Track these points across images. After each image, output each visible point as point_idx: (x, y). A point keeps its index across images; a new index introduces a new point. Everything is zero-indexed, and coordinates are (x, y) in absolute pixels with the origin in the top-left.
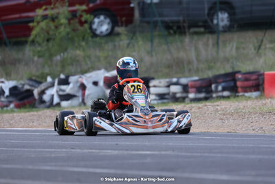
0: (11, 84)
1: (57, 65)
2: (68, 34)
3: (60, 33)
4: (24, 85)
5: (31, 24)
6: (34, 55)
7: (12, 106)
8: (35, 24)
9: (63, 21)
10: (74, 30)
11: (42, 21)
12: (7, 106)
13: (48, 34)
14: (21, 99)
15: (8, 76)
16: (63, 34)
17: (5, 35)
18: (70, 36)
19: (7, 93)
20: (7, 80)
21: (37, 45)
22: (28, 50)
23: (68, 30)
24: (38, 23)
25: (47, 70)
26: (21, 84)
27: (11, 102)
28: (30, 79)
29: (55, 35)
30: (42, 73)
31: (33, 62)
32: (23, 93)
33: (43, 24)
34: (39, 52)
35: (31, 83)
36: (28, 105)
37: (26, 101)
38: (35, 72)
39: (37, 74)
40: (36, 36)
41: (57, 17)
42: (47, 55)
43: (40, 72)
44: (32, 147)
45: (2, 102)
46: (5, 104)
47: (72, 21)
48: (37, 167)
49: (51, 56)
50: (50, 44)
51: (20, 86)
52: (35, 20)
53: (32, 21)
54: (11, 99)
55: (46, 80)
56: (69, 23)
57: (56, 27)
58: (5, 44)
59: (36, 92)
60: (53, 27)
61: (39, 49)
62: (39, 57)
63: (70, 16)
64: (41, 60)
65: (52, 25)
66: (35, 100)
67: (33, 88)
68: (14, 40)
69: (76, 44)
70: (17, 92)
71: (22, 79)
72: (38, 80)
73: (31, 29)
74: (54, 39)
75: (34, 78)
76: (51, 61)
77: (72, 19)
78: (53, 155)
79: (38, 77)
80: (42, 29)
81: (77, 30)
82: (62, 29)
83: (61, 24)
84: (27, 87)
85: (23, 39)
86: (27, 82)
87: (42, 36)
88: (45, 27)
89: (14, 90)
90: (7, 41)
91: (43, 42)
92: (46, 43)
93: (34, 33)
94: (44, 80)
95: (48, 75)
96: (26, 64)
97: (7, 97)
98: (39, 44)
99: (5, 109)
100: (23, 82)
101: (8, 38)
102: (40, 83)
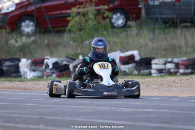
0: (54, 60)
1: (86, 48)
2: (94, 25)
3: (89, 25)
4: (62, 61)
5: (68, 18)
6: (70, 40)
7: (54, 76)
8: (71, 18)
9: (91, 16)
10: (99, 23)
11: (76, 16)
12: (50, 76)
13: (80, 25)
14: (61, 71)
15: (52, 55)
16: (91, 25)
17: (49, 26)
18: (96, 27)
19: (51, 66)
20: (51, 57)
21: (72, 33)
22: (66, 37)
23: (94, 23)
24: (73, 17)
25: (79, 51)
26: (61, 60)
27: (53, 73)
28: (67, 57)
29: (85, 26)
30: (76, 53)
31: (70, 45)
32: (62, 66)
33: (77, 18)
34: (74, 38)
35: (68, 60)
36: (65, 76)
37: (64, 73)
38: (70, 52)
39: (72, 53)
40: (72, 27)
41: (87, 14)
42: (79, 40)
43: (74, 52)
44: (69, 105)
45: (47, 73)
46: (49, 74)
47: (97, 17)
48: (72, 119)
49: (82, 41)
50: (82, 33)
51: (60, 62)
52: (71, 15)
53: (69, 16)
54: (53, 71)
55: (78, 58)
56: (95, 18)
57: (86, 21)
58: (50, 32)
59: (71, 66)
60: (84, 21)
61: (74, 36)
62: (74, 41)
63: (96, 13)
64: (75, 43)
65: (83, 19)
66: (70, 72)
67: (69, 63)
68: (56, 29)
69: (100, 33)
70: (58, 66)
71: (61, 57)
72: (73, 57)
73: (68, 22)
74: (84, 29)
75: (70, 56)
76: (83, 44)
77: (97, 15)
78: (84, 111)
79: (73, 55)
80: (76, 22)
81: (101, 23)
82: (90, 22)
83: (90, 19)
84: (65, 63)
85: (62, 29)
86: (65, 59)
87: (76, 26)
88: (78, 20)
89: (56, 65)
90: (51, 30)
91: (77, 31)
92: (78, 31)
93: (70, 24)
94: (77, 58)
95: (80, 54)
96: (65, 46)
97: (51, 69)
98: (74, 33)
99: (49, 78)
100: (62, 59)
101: (52, 28)
102: (74, 60)
